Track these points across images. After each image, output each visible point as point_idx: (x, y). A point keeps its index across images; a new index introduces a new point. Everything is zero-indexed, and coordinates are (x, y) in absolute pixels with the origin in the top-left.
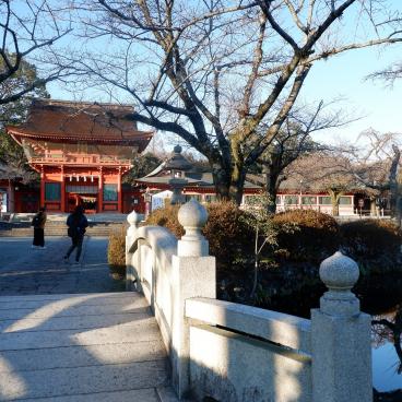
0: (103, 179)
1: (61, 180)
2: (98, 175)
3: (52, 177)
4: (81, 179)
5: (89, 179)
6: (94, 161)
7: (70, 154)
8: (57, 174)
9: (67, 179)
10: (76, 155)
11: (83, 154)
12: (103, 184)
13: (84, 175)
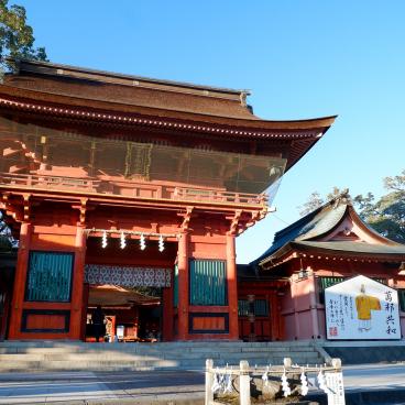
0: (190, 247)
1: (77, 242)
2: (178, 233)
3: (51, 234)
4: (133, 243)
5: (152, 244)
6: (166, 193)
7: (106, 177)
8: (65, 228)
9: (92, 243)
10: (119, 180)
11: (137, 180)
12: (190, 260)
13: (141, 234)
